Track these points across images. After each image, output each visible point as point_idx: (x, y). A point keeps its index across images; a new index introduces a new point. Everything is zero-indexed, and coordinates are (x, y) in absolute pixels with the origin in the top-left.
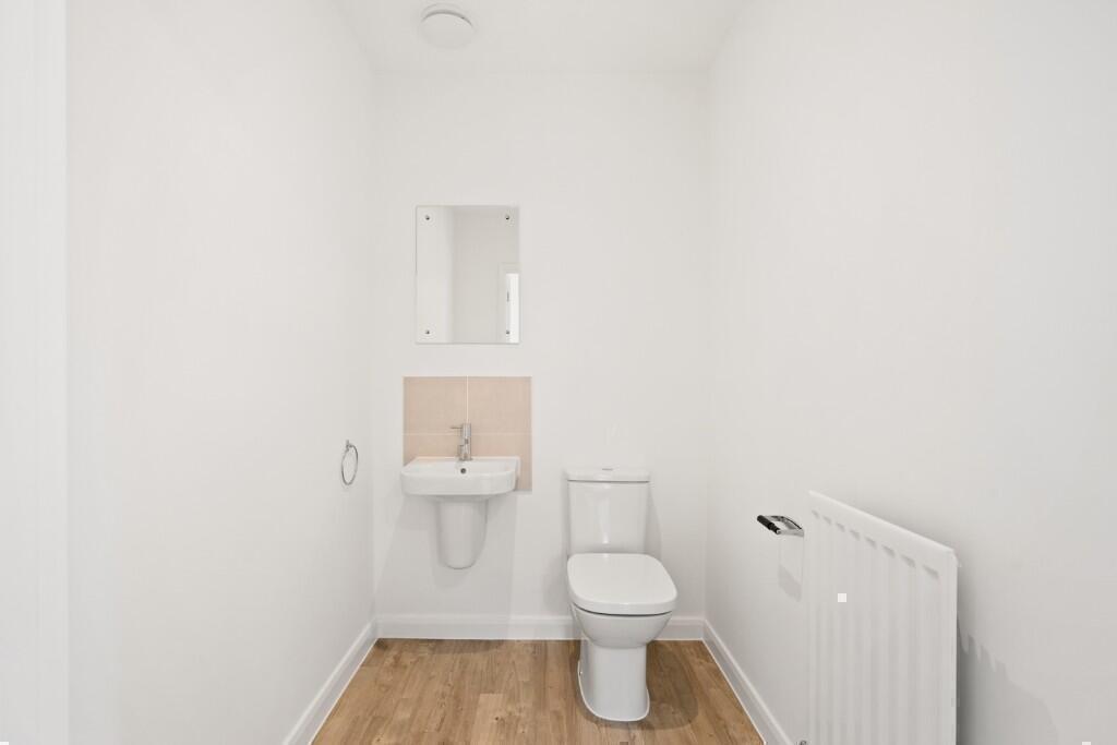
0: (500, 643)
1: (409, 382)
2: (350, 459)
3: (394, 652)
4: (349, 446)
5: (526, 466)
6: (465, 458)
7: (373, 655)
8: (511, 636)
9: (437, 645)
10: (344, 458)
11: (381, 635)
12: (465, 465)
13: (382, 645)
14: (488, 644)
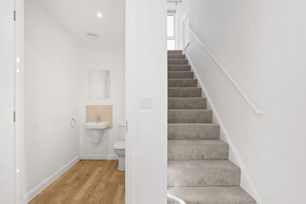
0: (105, 160)
1: (87, 106)
2: (73, 122)
3: (83, 161)
4: (73, 119)
5: (111, 123)
6: (98, 122)
7: (79, 162)
8: (108, 159)
9: (92, 160)
10: (71, 121)
11: (81, 159)
12: (98, 123)
13: (81, 160)
14: (103, 160)
